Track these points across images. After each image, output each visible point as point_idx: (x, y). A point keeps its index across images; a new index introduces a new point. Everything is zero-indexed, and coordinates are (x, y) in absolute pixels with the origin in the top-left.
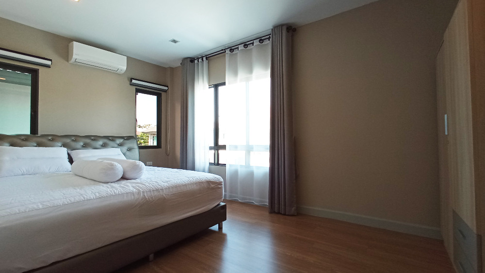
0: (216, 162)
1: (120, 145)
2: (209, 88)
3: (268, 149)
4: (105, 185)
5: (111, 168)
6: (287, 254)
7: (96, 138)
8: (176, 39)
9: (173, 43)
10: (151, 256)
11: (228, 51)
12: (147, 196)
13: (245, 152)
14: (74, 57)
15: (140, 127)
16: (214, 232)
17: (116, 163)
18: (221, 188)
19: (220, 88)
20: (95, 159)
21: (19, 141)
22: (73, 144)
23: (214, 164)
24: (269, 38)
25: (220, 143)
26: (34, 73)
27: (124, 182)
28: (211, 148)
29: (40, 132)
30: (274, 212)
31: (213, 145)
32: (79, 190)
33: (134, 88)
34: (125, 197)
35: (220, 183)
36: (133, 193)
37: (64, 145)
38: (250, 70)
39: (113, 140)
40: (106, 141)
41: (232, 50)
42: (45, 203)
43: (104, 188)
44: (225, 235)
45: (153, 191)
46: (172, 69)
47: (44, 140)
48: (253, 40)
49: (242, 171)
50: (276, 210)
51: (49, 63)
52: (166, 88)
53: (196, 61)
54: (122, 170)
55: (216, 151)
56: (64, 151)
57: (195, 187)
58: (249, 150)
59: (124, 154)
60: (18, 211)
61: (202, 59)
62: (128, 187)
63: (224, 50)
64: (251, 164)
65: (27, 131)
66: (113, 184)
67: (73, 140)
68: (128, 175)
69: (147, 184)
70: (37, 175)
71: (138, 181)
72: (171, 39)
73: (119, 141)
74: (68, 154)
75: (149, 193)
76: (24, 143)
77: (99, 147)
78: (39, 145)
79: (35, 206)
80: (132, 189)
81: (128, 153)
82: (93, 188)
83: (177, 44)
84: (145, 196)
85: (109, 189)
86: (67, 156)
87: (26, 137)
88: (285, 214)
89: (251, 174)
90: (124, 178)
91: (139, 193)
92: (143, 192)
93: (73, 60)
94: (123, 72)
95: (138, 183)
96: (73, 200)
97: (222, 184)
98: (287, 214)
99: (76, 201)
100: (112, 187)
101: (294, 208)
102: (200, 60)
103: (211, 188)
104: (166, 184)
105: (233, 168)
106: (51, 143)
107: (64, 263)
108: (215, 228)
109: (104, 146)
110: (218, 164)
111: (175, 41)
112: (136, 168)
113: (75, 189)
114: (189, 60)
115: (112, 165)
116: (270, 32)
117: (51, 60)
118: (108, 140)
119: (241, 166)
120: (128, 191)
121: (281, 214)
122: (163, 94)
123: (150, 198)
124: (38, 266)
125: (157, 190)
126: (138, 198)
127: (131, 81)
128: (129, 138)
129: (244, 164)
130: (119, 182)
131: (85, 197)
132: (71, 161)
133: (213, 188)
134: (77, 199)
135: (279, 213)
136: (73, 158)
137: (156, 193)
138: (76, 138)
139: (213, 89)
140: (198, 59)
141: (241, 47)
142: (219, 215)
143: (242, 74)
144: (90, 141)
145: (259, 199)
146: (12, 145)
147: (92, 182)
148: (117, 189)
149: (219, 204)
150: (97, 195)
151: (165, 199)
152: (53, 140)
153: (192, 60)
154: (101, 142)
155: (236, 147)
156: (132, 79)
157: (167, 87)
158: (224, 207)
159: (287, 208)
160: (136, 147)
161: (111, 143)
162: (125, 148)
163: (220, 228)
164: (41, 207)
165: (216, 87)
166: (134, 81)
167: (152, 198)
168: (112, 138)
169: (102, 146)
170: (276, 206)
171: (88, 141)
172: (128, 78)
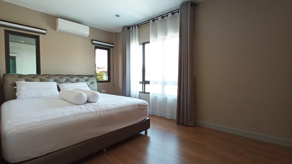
0: (144, 91)
1: (87, 80)
2: (139, 45)
3: (176, 84)
4: (77, 106)
5: (80, 96)
6: (189, 153)
7: (72, 76)
8: (119, 14)
9: (117, 17)
10: (105, 150)
11: (151, 21)
12: (101, 114)
13: (161, 85)
14: (59, 28)
15: (98, 68)
16: (142, 135)
17: (83, 93)
18: (147, 109)
19: (146, 45)
20: (71, 89)
21: (30, 78)
22: (60, 80)
23: (142, 92)
24: (179, 11)
25: (146, 79)
26: (37, 38)
27: (88, 104)
28: (140, 83)
29: (42, 73)
30: (180, 124)
31: (141, 81)
32: (62, 109)
33: (94, 46)
34: (88, 115)
35: (146, 106)
36: (93, 112)
37: (55, 81)
38: (166, 33)
39: (82, 78)
40: (78, 78)
41: (154, 21)
42: (41, 118)
43: (76, 109)
44: (149, 138)
45: (105, 111)
46: (117, 34)
47: (44, 78)
48: (168, 13)
49: (160, 97)
50: (181, 123)
51: (45, 32)
52: (113, 46)
53: (131, 28)
54: (87, 97)
55: (144, 85)
56: (55, 84)
57: (131, 109)
58: (164, 84)
59: (89, 86)
60: (26, 124)
61: (135, 27)
62: (90, 108)
63: (149, 20)
64: (165, 93)
65: (35, 72)
66: (81, 106)
67: (60, 78)
68: (90, 100)
69: (101, 106)
70: (41, 98)
71: (96, 104)
72: (116, 14)
73: (86, 78)
74: (57, 85)
75: (103, 112)
76: (33, 79)
77: (75, 81)
78: (41, 80)
79: (36, 120)
80: (92, 109)
81: (91, 85)
82: (70, 108)
83: (119, 17)
84: (100, 114)
85: (79, 109)
86: (57, 87)
87: (34, 76)
88: (187, 126)
89: (165, 99)
90: (88, 102)
91: (96, 112)
92: (99, 112)
93: (58, 30)
94: (87, 36)
95: (96, 105)
96: (57, 117)
97: (147, 106)
98: (188, 125)
99: (59, 117)
100: (81, 108)
101: (192, 122)
102: (134, 27)
103: (141, 108)
104: (113, 107)
105: (154, 95)
106: (48, 79)
107: (53, 153)
108: (143, 133)
109: (77, 81)
110: (145, 92)
111: (118, 16)
112: (95, 96)
113: (60, 108)
114: (126, 28)
115: (81, 94)
116: (179, 7)
117: (46, 30)
118: (80, 78)
119: (159, 94)
120: (90, 111)
121: (184, 125)
122: (111, 49)
123: (103, 115)
124: (39, 156)
125: (108, 110)
126: (96, 116)
127: (92, 41)
128: (92, 76)
129: (161, 93)
130: (85, 104)
131: (65, 114)
132: (59, 90)
133: (142, 109)
134: (60, 116)
135: (183, 124)
136: (60, 88)
137: (107, 112)
138: (62, 76)
139: (141, 46)
140: (132, 27)
141: (160, 18)
142: (146, 125)
143: (160, 36)
144: (70, 78)
145: (170, 115)
146: (27, 81)
147: (70, 104)
148: (83, 110)
149: (145, 119)
150: (72, 113)
151: (112, 116)
152: (49, 78)
153: (129, 28)
154: (75, 79)
155: (156, 83)
156: (92, 40)
157: (114, 44)
158: (149, 120)
159: (188, 122)
160: (96, 81)
161: (81, 79)
162: (89, 82)
163: (146, 133)
164: (39, 120)
165: (144, 44)
166: (94, 42)
167: (104, 115)
168: (82, 76)
169: (76, 81)
170: (181, 120)
171: (68, 78)
172: (90, 40)
